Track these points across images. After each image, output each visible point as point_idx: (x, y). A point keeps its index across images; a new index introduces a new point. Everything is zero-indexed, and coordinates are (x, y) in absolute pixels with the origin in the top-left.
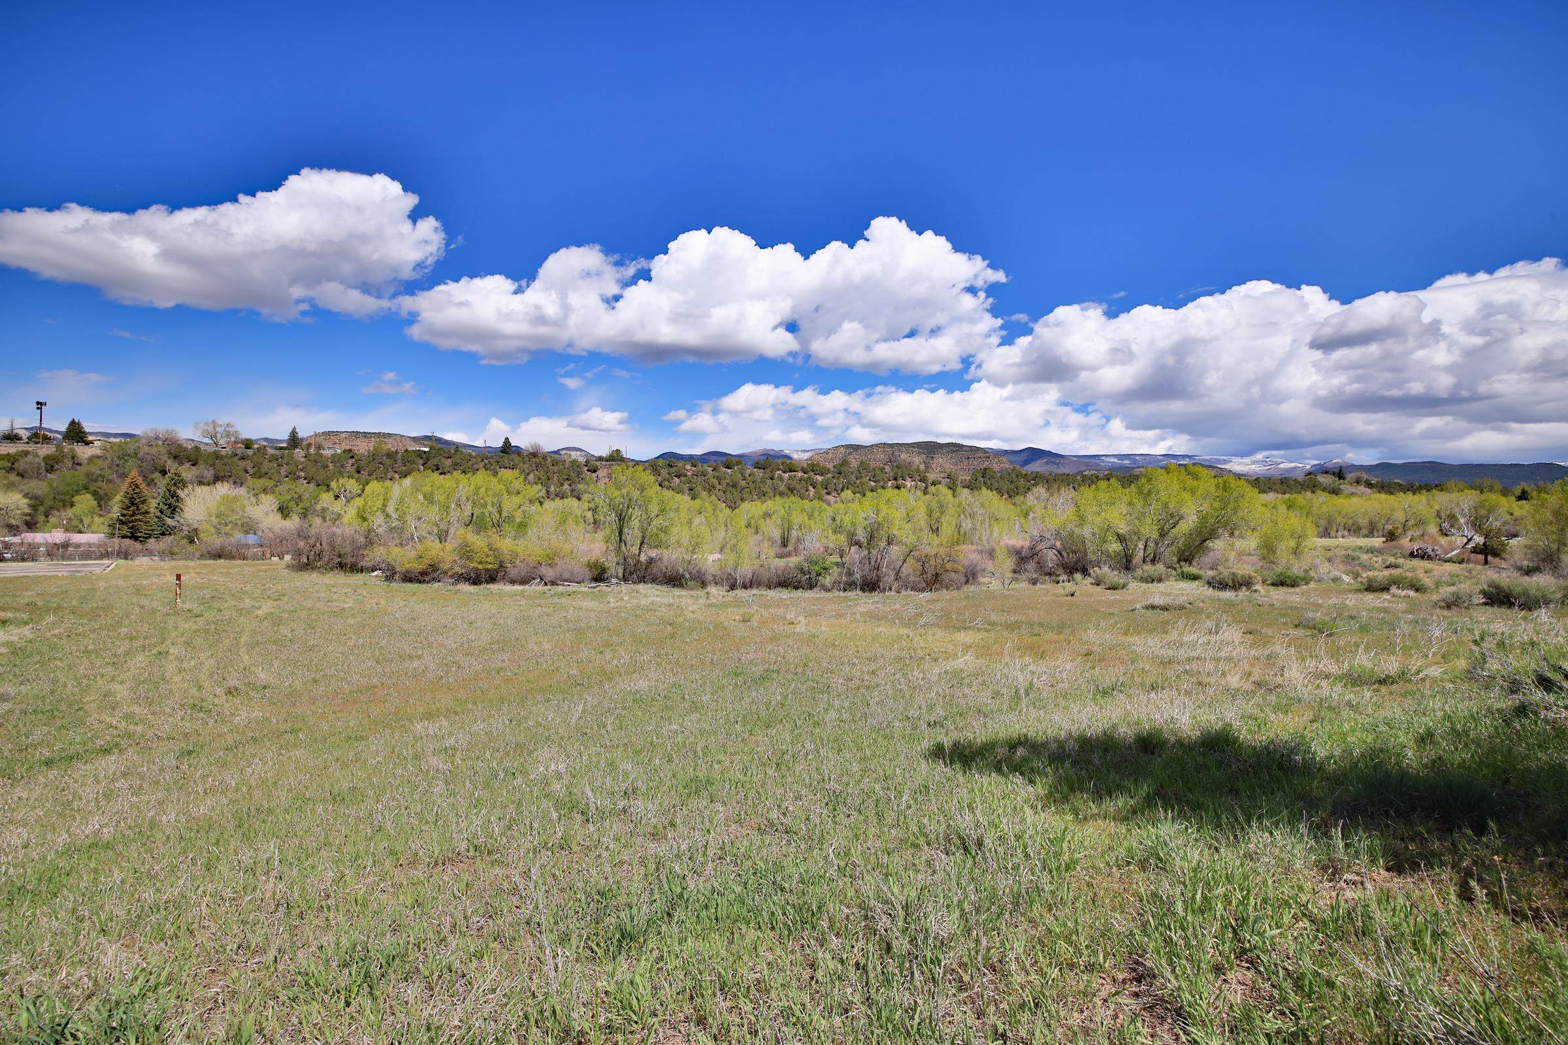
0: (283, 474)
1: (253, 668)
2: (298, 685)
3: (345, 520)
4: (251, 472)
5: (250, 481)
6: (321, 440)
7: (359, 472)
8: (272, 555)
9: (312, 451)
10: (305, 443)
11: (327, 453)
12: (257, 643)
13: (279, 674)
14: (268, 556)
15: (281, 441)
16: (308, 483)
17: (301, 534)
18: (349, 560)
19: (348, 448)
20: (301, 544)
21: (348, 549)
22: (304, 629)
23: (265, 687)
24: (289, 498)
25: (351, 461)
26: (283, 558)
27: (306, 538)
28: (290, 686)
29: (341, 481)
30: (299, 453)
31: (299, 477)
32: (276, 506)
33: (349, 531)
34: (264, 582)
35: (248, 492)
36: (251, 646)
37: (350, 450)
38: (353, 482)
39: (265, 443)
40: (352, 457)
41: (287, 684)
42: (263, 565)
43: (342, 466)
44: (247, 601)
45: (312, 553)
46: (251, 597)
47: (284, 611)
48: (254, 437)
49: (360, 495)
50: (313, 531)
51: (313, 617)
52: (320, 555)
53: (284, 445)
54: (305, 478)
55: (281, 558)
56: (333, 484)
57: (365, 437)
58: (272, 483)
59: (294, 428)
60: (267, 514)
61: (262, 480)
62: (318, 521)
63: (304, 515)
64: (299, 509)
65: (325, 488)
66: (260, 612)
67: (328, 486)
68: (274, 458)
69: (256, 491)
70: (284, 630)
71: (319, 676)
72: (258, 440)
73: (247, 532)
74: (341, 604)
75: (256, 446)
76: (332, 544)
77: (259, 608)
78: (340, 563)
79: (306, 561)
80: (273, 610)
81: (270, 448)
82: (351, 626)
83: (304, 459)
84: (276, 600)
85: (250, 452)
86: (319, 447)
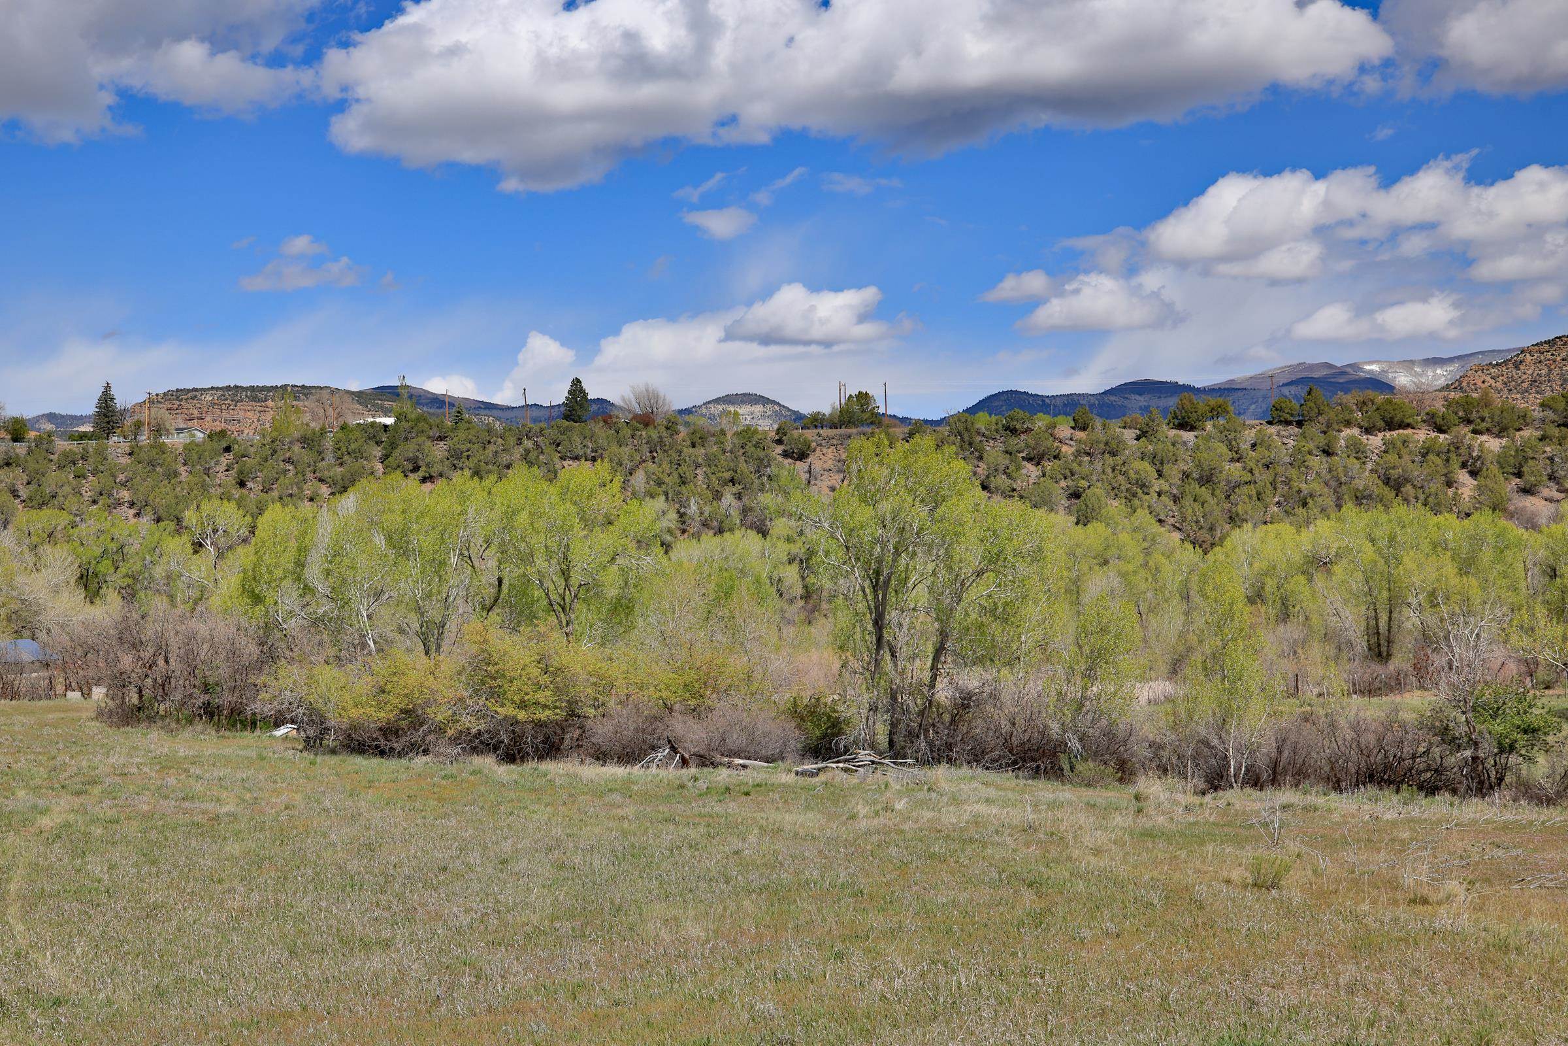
0: (87, 495)
1: (34, 955)
2: (123, 998)
3: (215, 602)
4: (24, 493)
5: (22, 516)
6: (161, 412)
7: (242, 484)
8: (68, 687)
9: (144, 438)
10: (129, 422)
11: (175, 441)
12: (43, 894)
13: (85, 971)
14: (60, 688)
15: (81, 419)
16: (138, 515)
17: (127, 637)
18: (225, 699)
19: (218, 426)
20: (127, 661)
21: (224, 672)
22: (136, 864)
23: (58, 1002)
24: (98, 551)
25: (225, 459)
26: (90, 695)
27: (137, 645)
28: (109, 1002)
29: (207, 508)
30: (117, 445)
31: (119, 503)
32: (72, 574)
33: (224, 630)
34: (54, 752)
35: (19, 543)
36: (30, 902)
37: (223, 433)
38: (230, 508)
39: (50, 427)
40: (228, 449)
41: (101, 996)
42: (50, 710)
43: (207, 472)
44: (21, 793)
45: (149, 681)
46: (27, 787)
47: (94, 820)
48: (28, 413)
49: (245, 541)
50: (150, 631)
51: (153, 835)
52: (164, 687)
53: (87, 428)
54: (132, 504)
55: (86, 695)
56: (190, 517)
57: (254, 399)
58: (63, 519)
59: (108, 388)
60: (56, 590)
61: (46, 512)
62: (159, 604)
63: (129, 594)
64: (117, 579)
65: (172, 526)
66: (45, 822)
67: (179, 520)
68: (69, 461)
69: (35, 539)
70: (96, 867)
71: (168, 980)
72: (37, 419)
73: (18, 634)
74: (211, 807)
75: (32, 434)
76: (189, 658)
77: (44, 812)
78: (206, 705)
79: (135, 700)
80: (71, 818)
81: (61, 436)
82: (235, 860)
83: (126, 460)
84: (78, 794)
85: (21, 449)
86: (158, 430)
